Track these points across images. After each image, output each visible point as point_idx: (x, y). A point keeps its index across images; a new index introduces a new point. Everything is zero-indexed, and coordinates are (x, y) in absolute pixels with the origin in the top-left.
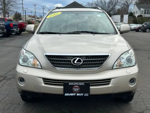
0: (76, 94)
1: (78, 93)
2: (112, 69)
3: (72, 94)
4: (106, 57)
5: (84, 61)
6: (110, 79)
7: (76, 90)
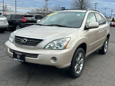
0: (21, 61)
1: (19, 59)
2: (44, 49)
3: (16, 59)
4: (41, 40)
5: (27, 41)
6: (38, 55)
7: (18, 57)
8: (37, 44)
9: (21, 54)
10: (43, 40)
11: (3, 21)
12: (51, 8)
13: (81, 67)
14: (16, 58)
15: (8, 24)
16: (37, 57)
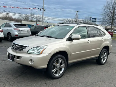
2: (27, 53)
4: (26, 47)
5: (18, 47)
6: (21, 57)
7: (11, 58)
8: (23, 49)
9: (12, 56)
10: (27, 46)
11: (27, 31)
12: (83, 19)
13: (62, 71)
14: (10, 59)
15: (31, 34)
16: (20, 59)
